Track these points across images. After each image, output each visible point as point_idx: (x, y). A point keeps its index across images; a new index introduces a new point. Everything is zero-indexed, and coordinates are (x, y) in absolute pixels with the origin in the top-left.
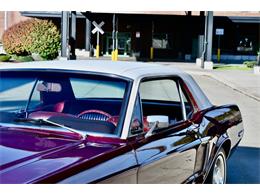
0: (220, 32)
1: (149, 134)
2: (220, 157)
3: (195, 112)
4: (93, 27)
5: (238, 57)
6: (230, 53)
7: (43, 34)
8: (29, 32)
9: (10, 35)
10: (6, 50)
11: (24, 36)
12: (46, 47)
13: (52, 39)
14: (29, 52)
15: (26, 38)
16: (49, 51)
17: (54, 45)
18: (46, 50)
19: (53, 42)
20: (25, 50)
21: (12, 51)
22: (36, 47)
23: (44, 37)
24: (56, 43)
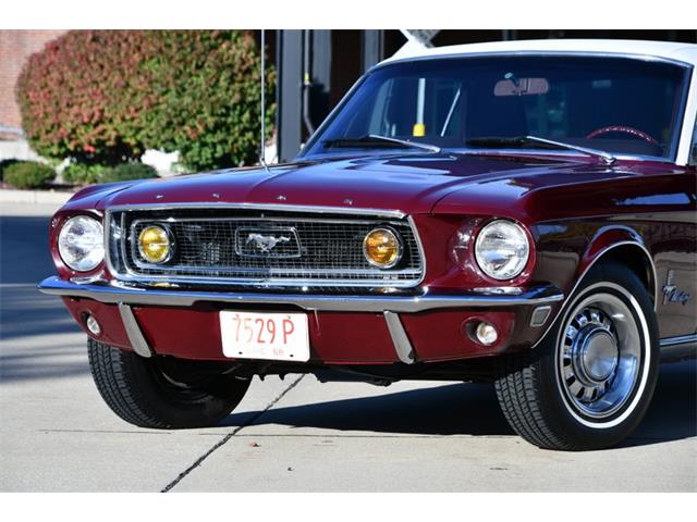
7: (199, 67)
8: (136, 57)
9: (55, 75)
10: (36, 138)
11: (116, 78)
12: (211, 121)
13: (237, 86)
14: (140, 145)
15: (127, 85)
16: (224, 142)
17: (247, 116)
18: (209, 139)
19: (242, 102)
20: (119, 139)
21: (62, 144)
22: (169, 124)
23: (202, 79)
24: (254, 104)
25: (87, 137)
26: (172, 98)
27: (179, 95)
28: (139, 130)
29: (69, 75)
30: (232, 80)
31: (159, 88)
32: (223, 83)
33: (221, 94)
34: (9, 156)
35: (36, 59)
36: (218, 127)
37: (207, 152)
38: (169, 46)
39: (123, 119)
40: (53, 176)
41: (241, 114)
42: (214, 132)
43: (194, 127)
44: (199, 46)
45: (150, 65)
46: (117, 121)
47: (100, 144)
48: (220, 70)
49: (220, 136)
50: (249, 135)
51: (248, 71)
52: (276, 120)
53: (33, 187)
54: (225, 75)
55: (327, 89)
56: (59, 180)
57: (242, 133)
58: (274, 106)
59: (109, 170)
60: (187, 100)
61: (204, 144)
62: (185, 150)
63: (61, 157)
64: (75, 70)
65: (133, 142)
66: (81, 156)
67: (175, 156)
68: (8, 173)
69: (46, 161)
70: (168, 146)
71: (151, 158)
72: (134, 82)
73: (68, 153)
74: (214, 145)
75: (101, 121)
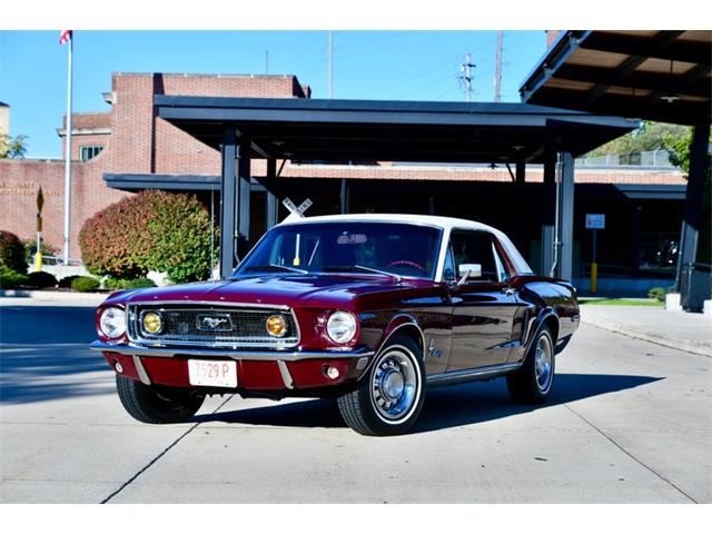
0: (596, 221)
1: (462, 282)
2: (544, 337)
3: (512, 276)
4: (284, 213)
5: (641, 284)
6: (619, 274)
7: (178, 227)
8: (144, 221)
9: (100, 231)
10: (89, 264)
11: (133, 232)
12: (184, 256)
13: (198, 237)
14: (146, 268)
15: (139, 236)
16: (191, 267)
17: (204, 253)
18: (183, 265)
19: (201, 246)
20: (134, 265)
21: (103, 268)
22: (162, 257)
23: (179, 233)
24: (208, 246)
25: (117, 263)
26: (163, 243)
27: (167, 242)
28: (145, 260)
29: (108, 231)
30: (196, 233)
31: (156, 238)
32: (191, 236)
33: (190, 241)
34: (75, 274)
35: (90, 221)
36: (188, 259)
37: (182, 273)
38: (162, 215)
39: (137, 255)
40: (99, 285)
41: (201, 252)
42: (186, 262)
43: (175, 259)
44: (178, 216)
45: (152, 226)
46: (134, 255)
47: (124, 267)
48: (189, 228)
49: (189, 264)
50: (205, 263)
51: (205, 229)
52: (220, 256)
53: (87, 291)
54: (192, 231)
55: (247, 239)
56: (102, 287)
57: (201, 263)
58: (219, 248)
59: (129, 282)
60: (172, 244)
61: (180, 268)
62: (170, 272)
63: (103, 275)
64: (111, 228)
65: (142, 267)
66: (114, 275)
67: (165, 274)
68: (74, 284)
69: (95, 277)
70: (161, 269)
71: (152, 275)
72: (143, 235)
73: (107, 273)
74: (186, 269)
75: (124, 256)
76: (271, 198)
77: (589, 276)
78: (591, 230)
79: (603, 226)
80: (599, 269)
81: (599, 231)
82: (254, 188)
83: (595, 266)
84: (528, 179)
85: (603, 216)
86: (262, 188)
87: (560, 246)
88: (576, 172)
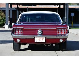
76: (17, 11)
77: (71, 24)
78: (72, 16)
79: (74, 15)
80: (73, 23)
81: (73, 16)
82: (13, 10)
83: (72, 22)
84: (61, 8)
85: (74, 14)
86: (16, 10)
87: (66, 19)
88: (69, 7)
